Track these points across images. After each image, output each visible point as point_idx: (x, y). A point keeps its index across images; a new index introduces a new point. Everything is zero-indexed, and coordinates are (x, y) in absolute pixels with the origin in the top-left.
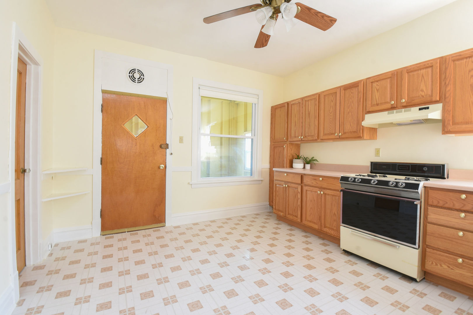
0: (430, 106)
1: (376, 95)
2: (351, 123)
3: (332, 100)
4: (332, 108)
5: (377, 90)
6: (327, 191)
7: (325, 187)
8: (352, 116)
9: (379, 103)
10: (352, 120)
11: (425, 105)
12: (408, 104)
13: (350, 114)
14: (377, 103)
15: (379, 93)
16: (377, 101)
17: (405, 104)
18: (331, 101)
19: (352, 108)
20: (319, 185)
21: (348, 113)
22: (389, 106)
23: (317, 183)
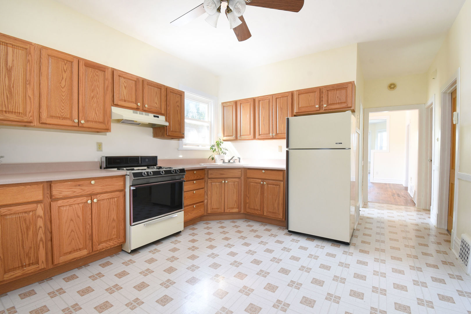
0: (160, 116)
1: (124, 92)
2: (97, 111)
3: (64, 70)
4: (64, 81)
5: (125, 87)
6: (101, 196)
7: (98, 191)
8: (98, 103)
9: (127, 100)
10: (98, 108)
11: (156, 114)
12: (148, 110)
13: (95, 100)
14: (125, 99)
15: (126, 90)
16: (125, 97)
17: (146, 109)
18: (63, 72)
19: (98, 94)
20: (87, 192)
21: (93, 98)
22: (134, 106)
23: (84, 190)
